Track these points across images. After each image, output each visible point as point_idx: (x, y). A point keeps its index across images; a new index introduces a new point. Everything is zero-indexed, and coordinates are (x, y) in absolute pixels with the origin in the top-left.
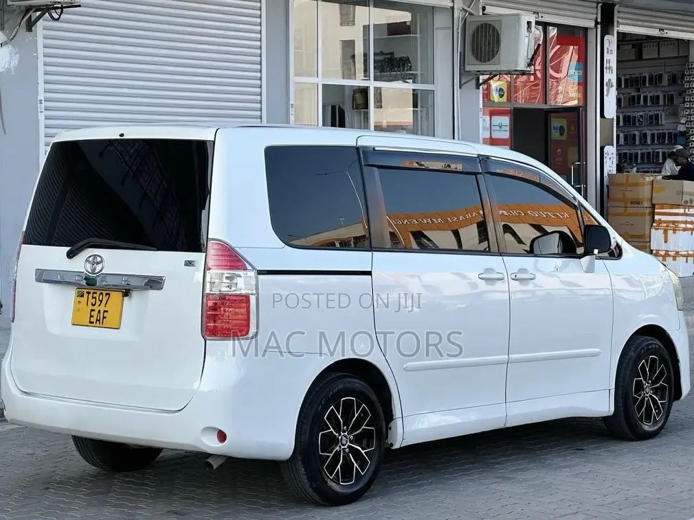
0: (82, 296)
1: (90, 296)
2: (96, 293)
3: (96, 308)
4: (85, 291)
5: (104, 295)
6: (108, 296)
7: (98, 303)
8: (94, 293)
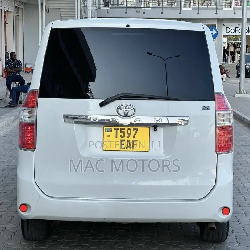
0: (111, 131)
1: (119, 131)
2: (124, 129)
3: (126, 138)
4: (113, 128)
5: (132, 130)
6: (135, 131)
7: (127, 135)
8: (121, 129)
